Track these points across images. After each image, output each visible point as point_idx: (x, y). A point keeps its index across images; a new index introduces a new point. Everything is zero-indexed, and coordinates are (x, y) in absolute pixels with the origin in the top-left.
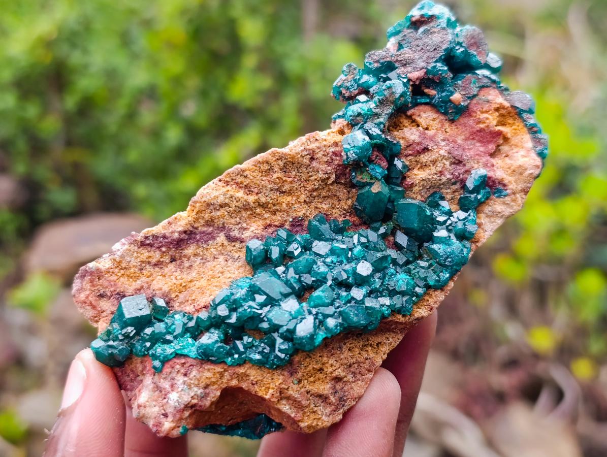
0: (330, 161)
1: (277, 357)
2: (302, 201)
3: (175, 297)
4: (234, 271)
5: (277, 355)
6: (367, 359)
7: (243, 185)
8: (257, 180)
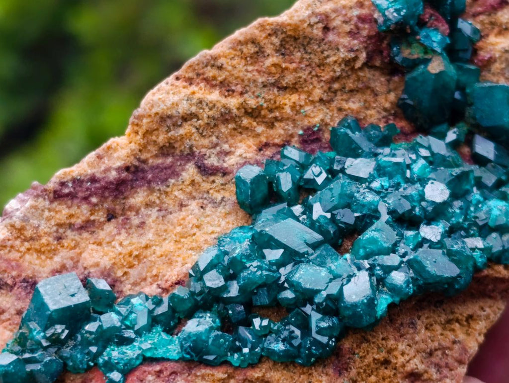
0: (355, 31)
1: (316, 342)
2: (317, 99)
3: (123, 276)
4: (219, 221)
5: (314, 339)
6: (454, 342)
7: (218, 82)
8: (239, 71)
